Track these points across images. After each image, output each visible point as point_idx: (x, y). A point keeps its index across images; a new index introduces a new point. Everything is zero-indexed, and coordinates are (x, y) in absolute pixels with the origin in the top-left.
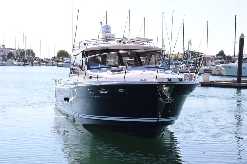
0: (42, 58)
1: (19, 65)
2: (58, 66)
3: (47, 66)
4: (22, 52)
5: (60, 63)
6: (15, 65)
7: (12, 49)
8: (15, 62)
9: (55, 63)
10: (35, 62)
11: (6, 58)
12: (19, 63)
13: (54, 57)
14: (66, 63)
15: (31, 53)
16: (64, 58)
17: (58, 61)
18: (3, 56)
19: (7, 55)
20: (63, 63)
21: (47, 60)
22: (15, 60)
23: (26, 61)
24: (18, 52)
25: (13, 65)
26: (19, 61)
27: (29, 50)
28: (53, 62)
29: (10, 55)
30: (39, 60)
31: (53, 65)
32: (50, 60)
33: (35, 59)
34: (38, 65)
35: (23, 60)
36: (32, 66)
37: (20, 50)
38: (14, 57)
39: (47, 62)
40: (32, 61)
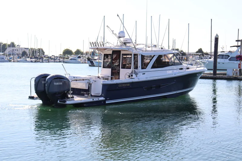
0: (50, 55)
1: (32, 62)
2: (64, 62)
3: (54, 62)
4: (33, 51)
5: (65, 60)
6: (28, 62)
7: (25, 48)
8: (28, 59)
9: (61, 60)
10: (44, 59)
11: (21, 55)
12: (32, 60)
13: (61, 55)
14: (71, 59)
15: (41, 51)
16: (69, 56)
17: (64, 58)
18: (18, 54)
19: (21, 53)
20: (68, 60)
21: (55, 57)
22: (28, 57)
23: (37, 58)
24: (30, 51)
25: (26, 61)
26: (31, 58)
27: (39, 49)
28: (59, 59)
29: (24, 54)
30: (48, 57)
31: (60, 62)
32: (57, 57)
33: (45, 57)
34: (47, 61)
35: (35, 58)
36: (42, 62)
37: (32, 49)
38: (27, 55)
39: (55, 59)
40: (42, 58)
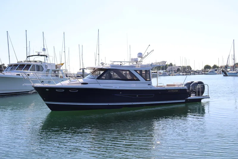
0: (195, 70)
1: (183, 75)
2: (205, 74)
3: (199, 74)
4: (184, 68)
5: (206, 73)
6: (181, 75)
7: (179, 67)
8: (181, 73)
9: (203, 73)
10: (192, 72)
11: (176, 71)
12: (183, 74)
13: (203, 69)
14: (210, 72)
15: (189, 67)
16: (208, 69)
17: (205, 71)
18: (174, 71)
19: (176, 70)
20: (208, 72)
21: (199, 71)
22: (181, 72)
23: (187, 72)
24: (182, 68)
25: (180, 75)
26: (183, 73)
27: (188, 66)
28: (202, 72)
29: (178, 70)
30: (194, 71)
31: (202, 74)
32: (200, 71)
33: (192, 71)
34: (194, 74)
35: (185, 72)
36: (190, 75)
37: (183, 66)
38: (180, 71)
39: (198, 72)
40: (190, 72)
